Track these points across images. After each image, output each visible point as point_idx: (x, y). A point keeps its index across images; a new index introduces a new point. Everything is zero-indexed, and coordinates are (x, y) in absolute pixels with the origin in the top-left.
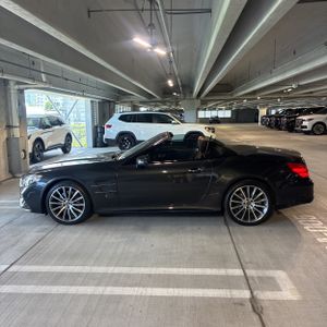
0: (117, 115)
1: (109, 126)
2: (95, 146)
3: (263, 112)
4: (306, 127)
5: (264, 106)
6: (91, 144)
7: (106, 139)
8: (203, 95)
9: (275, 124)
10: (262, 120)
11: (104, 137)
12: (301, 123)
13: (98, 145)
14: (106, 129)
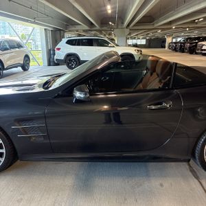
0: (64, 40)
1: (59, 49)
2: (49, 65)
3: (169, 40)
5: (169, 36)
6: (46, 63)
7: (57, 60)
8: (132, 24)
9: (179, 48)
10: (169, 46)
11: (55, 57)
12: (202, 47)
13: (52, 64)
14: (57, 52)
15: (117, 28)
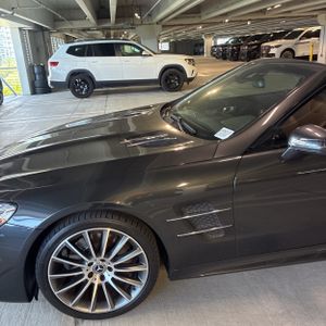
1: (55, 64)
4: (273, 55)
6: (29, 90)
7: (52, 83)
9: (229, 54)
11: (49, 79)
12: (269, 50)
13: (38, 90)
14: (50, 69)
15: (142, 24)
